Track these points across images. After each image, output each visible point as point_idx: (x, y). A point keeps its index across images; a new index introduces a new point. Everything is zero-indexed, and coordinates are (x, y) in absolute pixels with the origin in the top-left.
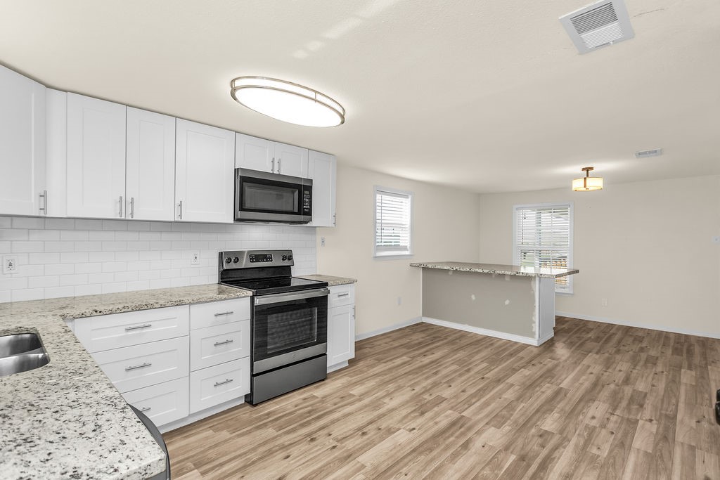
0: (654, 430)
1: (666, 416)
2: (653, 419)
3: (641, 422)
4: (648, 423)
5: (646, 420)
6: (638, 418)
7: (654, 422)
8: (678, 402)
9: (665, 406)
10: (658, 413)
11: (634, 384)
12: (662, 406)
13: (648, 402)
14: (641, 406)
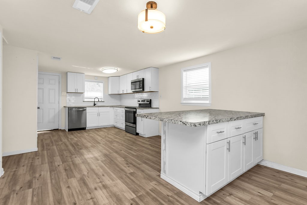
0: (56, 163)
1: (54, 171)
2: (58, 167)
3: (61, 163)
4: (59, 164)
5: (60, 165)
6: (63, 164)
7: (57, 166)
8: (51, 182)
9: (57, 175)
10: (57, 170)
11: (78, 181)
12: (58, 175)
13: (65, 173)
14: (66, 170)
